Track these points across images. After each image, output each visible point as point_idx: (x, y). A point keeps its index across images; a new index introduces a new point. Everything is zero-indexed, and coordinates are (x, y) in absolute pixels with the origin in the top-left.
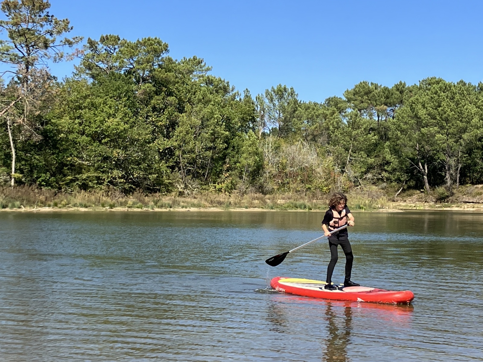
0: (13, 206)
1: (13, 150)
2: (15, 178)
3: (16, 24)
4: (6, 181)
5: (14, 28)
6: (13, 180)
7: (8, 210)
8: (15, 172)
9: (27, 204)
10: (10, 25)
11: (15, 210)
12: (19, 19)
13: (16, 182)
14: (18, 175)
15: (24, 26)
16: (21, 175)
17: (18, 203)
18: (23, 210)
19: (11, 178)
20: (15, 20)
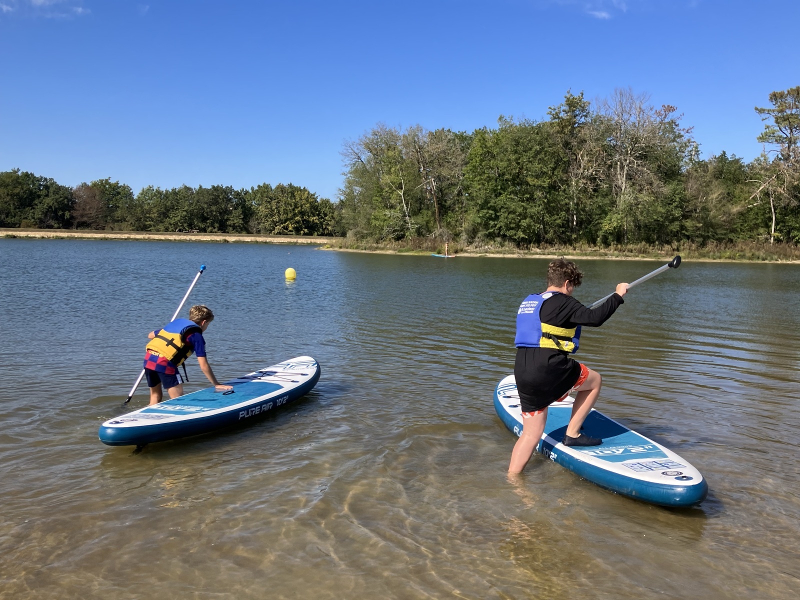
0: (772, 259)
1: (774, 214)
2: (774, 237)
3: (782, 111)
4: (767, 239)
5: (780, 115)
6: (772, 238)
7: (766, 262)
8: (774, 232)
9: (783, 258)
10: (776, 113)
11: (773, 262)
12: (784, 107)
13: (775, 240)
14: (777, 234)
15: (789, 112)
16: (779, 235)
17: (776, 257)
18: (780, 262)
19: (771, 237)
20: (781, 108)
